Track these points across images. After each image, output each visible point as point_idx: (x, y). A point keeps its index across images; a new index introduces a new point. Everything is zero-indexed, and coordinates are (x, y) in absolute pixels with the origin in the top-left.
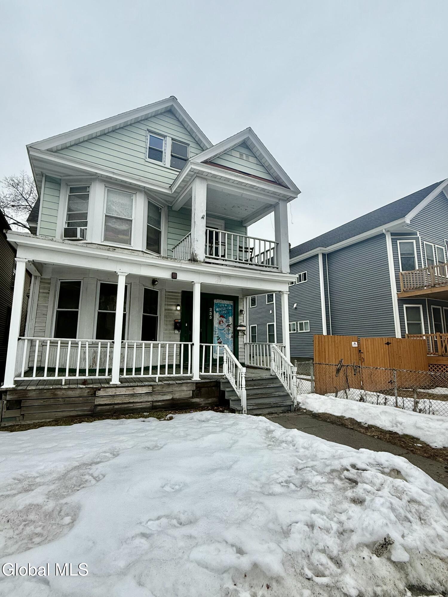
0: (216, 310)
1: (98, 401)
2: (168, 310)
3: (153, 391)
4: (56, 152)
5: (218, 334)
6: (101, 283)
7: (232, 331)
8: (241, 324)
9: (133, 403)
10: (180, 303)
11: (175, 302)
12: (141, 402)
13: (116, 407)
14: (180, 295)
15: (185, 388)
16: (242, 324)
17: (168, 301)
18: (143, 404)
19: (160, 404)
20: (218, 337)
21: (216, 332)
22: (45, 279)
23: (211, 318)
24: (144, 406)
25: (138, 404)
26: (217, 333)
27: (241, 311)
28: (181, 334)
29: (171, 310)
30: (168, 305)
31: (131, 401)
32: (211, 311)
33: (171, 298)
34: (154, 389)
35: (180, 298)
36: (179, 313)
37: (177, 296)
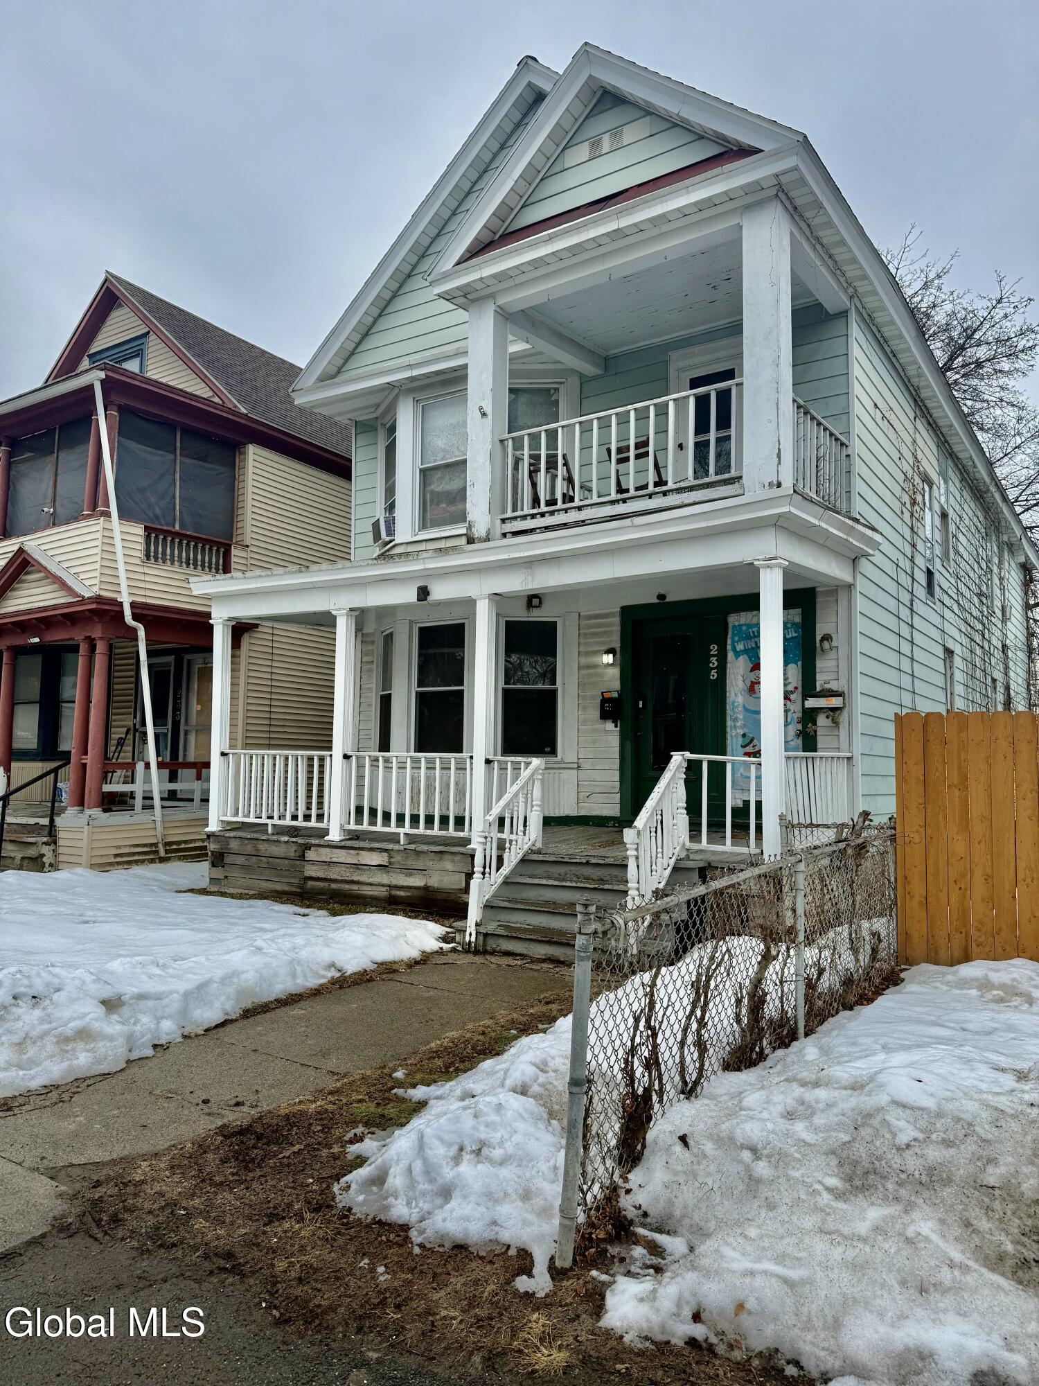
0: (734, 649)
1: (311, 871)
2: (589, 667)
3: (390, 863)
4: (334, 377)
5: (741, 727)
6: (420, 628)
7: (795, 716)
8: (827, 686)
9: (358, 883)
10: (617, 645)
11: (604, 643)
12: (371, 884)
13: (334, 886)
14: (617, 620)
15: (448, 865)
16: (834, 686)
17: (586, 644)
18: (374, 888)
19: (402, 893)
20: (744, 735)
21: (735, 720)
22: (367, 634)
23: (714, 675)
24: (375, 893)
25: (366, 888)
26: (739, 724)
27: (828, 638)
28: (621, 732)
29: (595, 666)
30: (588, 654)
31: (355, 878)
32: (714, 656)
33: (595, 634)
34: (392, 860)
35: (617, 628)
36: (615, 672)
37: (610, 625)
